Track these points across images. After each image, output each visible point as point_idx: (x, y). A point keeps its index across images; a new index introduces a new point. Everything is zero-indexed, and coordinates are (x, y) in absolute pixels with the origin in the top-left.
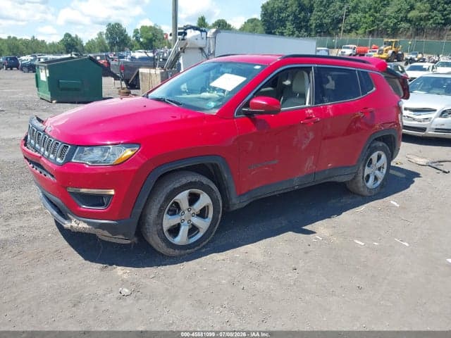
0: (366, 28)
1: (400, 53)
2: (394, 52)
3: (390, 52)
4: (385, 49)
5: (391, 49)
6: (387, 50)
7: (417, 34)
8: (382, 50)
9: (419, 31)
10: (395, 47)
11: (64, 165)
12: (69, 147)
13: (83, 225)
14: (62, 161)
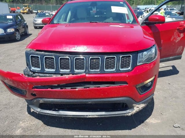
1: (31, 10)
2: (29, 10)
3: (27, 10)
4: (25, 8)
5: (27, 8)
9: (33, 1)
10: (29, 8)
11: (133, 71)
12: (131, 55)
13: (141, 106)
14: (130, 68)
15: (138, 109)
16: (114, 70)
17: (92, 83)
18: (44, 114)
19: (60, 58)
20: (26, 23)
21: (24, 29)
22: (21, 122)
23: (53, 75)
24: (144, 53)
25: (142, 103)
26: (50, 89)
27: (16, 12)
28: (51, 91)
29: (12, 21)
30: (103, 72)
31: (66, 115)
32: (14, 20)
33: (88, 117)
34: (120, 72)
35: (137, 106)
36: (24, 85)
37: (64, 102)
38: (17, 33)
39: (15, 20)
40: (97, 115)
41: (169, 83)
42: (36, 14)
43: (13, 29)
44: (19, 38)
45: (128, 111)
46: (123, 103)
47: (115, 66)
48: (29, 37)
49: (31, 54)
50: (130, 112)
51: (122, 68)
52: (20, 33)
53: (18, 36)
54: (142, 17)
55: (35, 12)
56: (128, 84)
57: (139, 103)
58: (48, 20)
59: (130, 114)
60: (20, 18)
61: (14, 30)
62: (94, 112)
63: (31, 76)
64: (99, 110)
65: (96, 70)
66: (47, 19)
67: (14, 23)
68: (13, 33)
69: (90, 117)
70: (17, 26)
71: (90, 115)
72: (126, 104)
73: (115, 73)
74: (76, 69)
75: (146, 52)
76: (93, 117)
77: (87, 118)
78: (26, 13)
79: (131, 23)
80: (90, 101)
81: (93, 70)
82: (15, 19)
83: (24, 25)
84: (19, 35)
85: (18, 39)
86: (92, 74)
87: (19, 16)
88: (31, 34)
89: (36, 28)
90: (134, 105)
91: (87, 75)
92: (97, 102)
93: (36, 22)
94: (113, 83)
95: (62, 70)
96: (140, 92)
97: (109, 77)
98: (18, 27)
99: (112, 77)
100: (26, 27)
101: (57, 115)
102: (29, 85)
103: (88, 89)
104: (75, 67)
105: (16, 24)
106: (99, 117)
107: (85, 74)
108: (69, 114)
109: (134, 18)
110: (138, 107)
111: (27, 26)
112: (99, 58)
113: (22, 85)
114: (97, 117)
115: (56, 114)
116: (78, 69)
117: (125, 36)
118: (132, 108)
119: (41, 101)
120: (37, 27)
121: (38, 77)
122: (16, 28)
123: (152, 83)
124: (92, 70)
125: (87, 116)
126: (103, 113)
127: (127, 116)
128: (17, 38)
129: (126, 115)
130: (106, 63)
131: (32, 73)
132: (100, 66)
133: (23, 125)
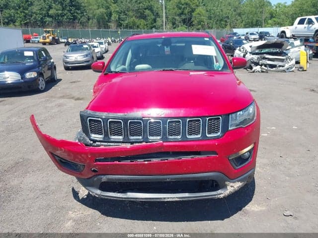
0: (21, 21)
1: (57, 38)
2: (53, 38)
3: (51, 38)
4: (47, 36)
5: (51, 36)
6: (48, 36)
7: (59, 26)
8: (45, 37)
9: (59, 24)
10: (53, 34)
11: (224, 137)
12: (220, 117)
13: (237, 185)
14: (219, 134)
15: (232, 188)
16: (199, 136)
17: (171, 153)
18: (106, 198)
19: (130, 121)
20: (53, 62)
21: (50, 71)
22: (70, 212)
23: (120, 144)
24: (238, 113)
25: (238, 181)
26: (117, 162)
27: (31, 42)
28: (118, 164)
29: (32, 61)
30: (185, 139)
31: (137, 198)
32: (35, 58)
33: (166, 200)
34: (207, 139)
35: (232, 184)
36: (83, 157)
37: (134, 180)
38: (41, 78)
39: (37, 58)
40: (178, 198)
41: (281, 155)
42: (66, 45)
43: (34, 73)
44: (44, 87)
45: (219, 191)
46: (213, 181)
47: (200, 131)
48: (57, 85)
49: (89, 117)
50: (222, 193)
51: (209, 133)
52: (45, 78)
53: (42, 84)
54: (240, 50)
55: (63, 40)
56: (217, 154)
57: (234, 181)
58: (101, 64)
59: (222, 196)
60: (45, 56)
61: (36, 75)
62: (173, 193)
63: (91, 145)
64: (180, 190)
65: (176, 137)
66: (99, 64)
67: (36, 63)
68: (34, 80)
69: (168, 200)
70: (40, 68)
71: (168, 198)
72: (216, 181)
73: (201, 140)
74: (150, 135)
75: (241, 112)
76: (173, 200)
77: (164, 202)
78: (48, 42)
79: (220, 69)
80: (169, 178)
81: (173, 137)
82: (37, 56)
83: (49, 66)
84: (44, 82)
85: (42, 88)
86: (171, 142)
87: (43, 52)
88: (60, 80)
89: (67, 69)
90: (227, 183)
91: (165, 144)
92: (178, 179)
93: (68, 60)
94: (198, 153)
95: (132, 138)
96: (234, 165)
97: (192, 146)
98: (42, 69)
99: (198, 146)
100: (53, 68)
101: (125, 198)
102: (89, 157)
103: (166, 161)
104: (149, 133)
105: (38, 65)
106: (181, 200)
107: (162, 142)
108: (140, 197)
109: (224, 62)
110: (233, 187)
111: (55, 67)
112: (180, 122)
113: (80, 157)
114: (178, 200)
115: (123, 197)
116: (153, 136)
117: (212, 93)
118: (224, 187)
119: (104, 178)
120: (69, 67)
121: (102, 147)
122: (38, 70)
123: (250, 153)
124: (171, 137)
125: (165, 198)
126: (187, 195)
127: (219, 199)
128: (40, 88)
129: (216, 196)
130: (188, 127)
131: (92, 142)
132: (181, 131)
133: (73, 216)
